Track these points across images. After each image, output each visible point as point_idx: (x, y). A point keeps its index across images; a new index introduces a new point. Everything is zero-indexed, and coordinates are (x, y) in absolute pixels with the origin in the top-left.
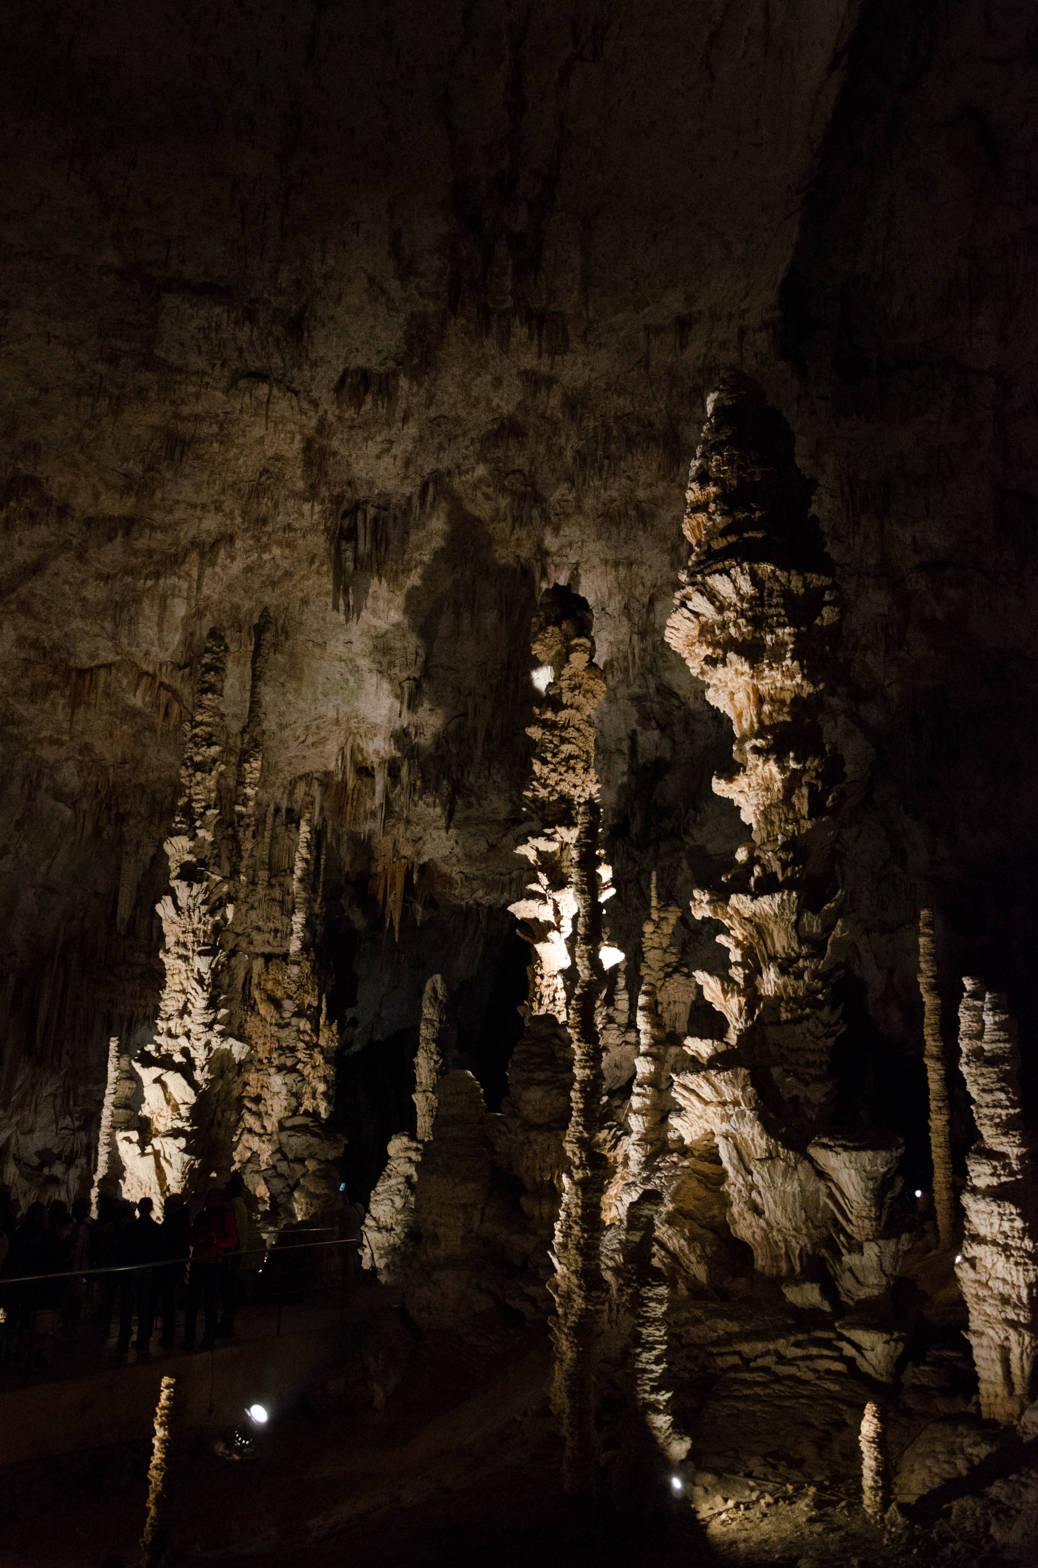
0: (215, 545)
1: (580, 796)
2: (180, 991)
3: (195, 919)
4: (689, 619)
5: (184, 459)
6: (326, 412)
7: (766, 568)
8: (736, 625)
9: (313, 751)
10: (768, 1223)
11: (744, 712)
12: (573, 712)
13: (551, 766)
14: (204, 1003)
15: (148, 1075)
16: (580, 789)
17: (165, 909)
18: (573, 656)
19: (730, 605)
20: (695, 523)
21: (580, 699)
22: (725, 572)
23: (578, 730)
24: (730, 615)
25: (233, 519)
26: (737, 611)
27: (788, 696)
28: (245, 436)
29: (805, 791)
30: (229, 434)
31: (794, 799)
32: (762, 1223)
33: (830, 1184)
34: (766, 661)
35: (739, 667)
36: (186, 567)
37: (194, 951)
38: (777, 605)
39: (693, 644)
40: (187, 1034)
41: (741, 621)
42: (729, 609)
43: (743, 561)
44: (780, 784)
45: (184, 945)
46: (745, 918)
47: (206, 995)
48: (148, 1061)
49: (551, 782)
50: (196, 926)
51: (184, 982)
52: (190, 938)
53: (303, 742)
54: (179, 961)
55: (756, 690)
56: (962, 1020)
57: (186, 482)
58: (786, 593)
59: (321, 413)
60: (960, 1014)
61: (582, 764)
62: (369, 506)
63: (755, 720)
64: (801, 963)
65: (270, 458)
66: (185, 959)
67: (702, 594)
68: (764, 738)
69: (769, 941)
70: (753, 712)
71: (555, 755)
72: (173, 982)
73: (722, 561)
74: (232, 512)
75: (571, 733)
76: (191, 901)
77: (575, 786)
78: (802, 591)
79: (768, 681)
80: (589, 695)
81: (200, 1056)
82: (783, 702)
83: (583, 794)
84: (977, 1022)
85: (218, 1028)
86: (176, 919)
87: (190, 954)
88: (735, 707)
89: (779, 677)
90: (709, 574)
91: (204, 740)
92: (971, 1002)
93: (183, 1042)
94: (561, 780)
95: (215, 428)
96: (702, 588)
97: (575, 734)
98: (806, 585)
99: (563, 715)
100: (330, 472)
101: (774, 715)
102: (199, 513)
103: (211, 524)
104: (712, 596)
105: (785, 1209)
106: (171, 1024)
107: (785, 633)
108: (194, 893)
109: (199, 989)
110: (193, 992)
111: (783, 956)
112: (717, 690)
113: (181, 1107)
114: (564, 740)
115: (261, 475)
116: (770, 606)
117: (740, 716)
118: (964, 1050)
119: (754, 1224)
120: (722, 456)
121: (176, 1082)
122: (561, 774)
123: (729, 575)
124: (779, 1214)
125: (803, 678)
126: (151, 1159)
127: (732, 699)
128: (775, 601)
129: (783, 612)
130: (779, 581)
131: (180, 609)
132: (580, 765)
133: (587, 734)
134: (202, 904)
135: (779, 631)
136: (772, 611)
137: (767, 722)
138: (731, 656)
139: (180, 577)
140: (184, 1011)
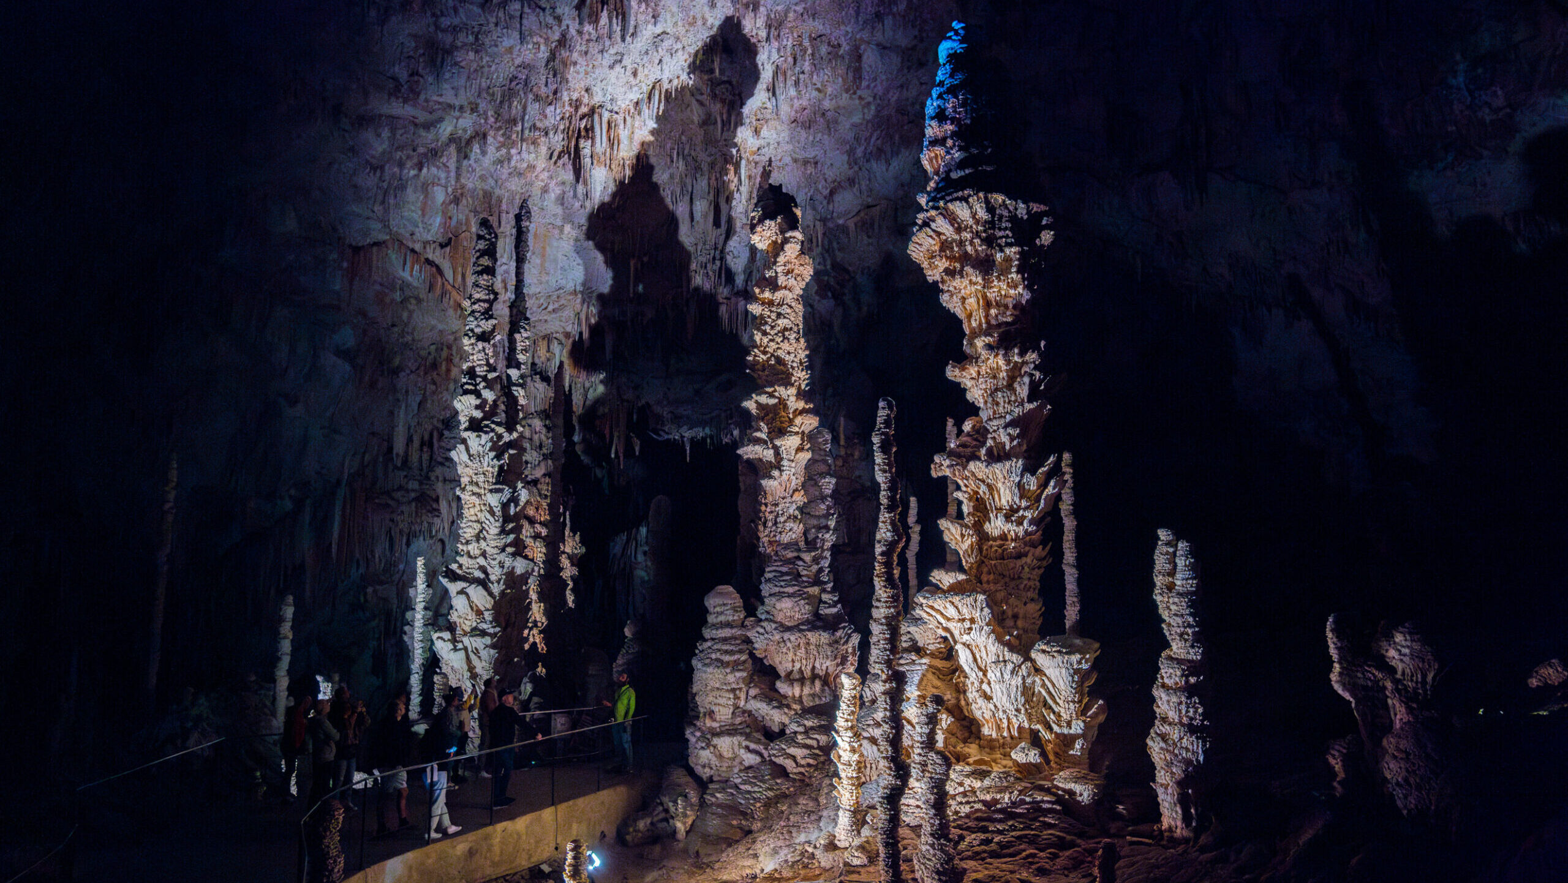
0: (469, 142)
1: (793, 361)
2: (475, 521)
3: (486, 464)
4: (931, 236)
5: (444, 66)
6: (568, 26)
7: (999, 198)
8: (972, 243)
9: (554, 316)
10: (995, 706)
11: (974, 314)
12: (787, 292)
13: (770, 337)
14: (496, 531)
15: (453, 588)
16: (793, 355)
17: (458, 455)
18: (787, 247)
19: (966, 227)
20: (933, 155)
21: (792, 282)
22: (965, 199)
23: (791, 307)
24: (967, 235)
25: (486, 119)
26: (972, 232)
27: (1010, 302)
28: (496, 46)
29: (1026, 380)
30: (483, 44)
31: (1016, 385)
32: (991, 706)
33: (1044, 678)
34: (995, 274)
35: (974, 279)
36: (444, 159)
37: (485, 489)
38: (1006, 229)
39: (933, 257)
40: (484, 554)
41: (977, 241)
42: (965, 230)
43: (978, 192)
44: (1005, 374)
45: (477, 484)
46: (979, 480)
47: (498, 524)
48: (454, 577)
49: (770, 350)
50: (485, 469)
51: (479, 514)
52: (481, 478)
53: (546, 308)
54: (474, 497)
55: (985, 297)
56: (1157, 562)
57: (446, 86)
58: (1014, 218)
59: (564, 27)
60: (1155, 557)
61: (795, 335)
62: (604, 110)
63: (983, 321)
64: (1021, 513)
65: (519, 66)
66: (479, 495)
67: (945, 217)
68: (992, 336)
69: (996, 496)
70: (982, 313)
71: (772, 327)
72: (469, 513)
73: (963, 191)
74: (485, 113)
75: (785, 310)
76: (480, 448)
77: (789, 353)
78: (1025, 217)
79: (995, 290)
80: (799, 278)
81: (495, 573)
82: (1006, 307)
83: (795, 360)
84: (1169, 563)
85: (510, 550)
86: (470, 463)
87: (482, 491)
88: (966, 309)
89: (1005, 287)
90: (951, 201)
91: (483, 314)
92: (1165, 549)
93: (481, 561)
94: (778, 348)
95: (471, 38)
96: (944, 212)
97: (789, 311)
98: (1029, 212)
99: (779, 295)
100: (570, 79)
101: (1000, 317)
102: (457, 114)
103: (467, 123)
104: (952, 219)
105: (1009, 696)
106: (470, 547)
107: (1012, 251)
108: (483, 442)
109: (492, 519)
110: (487, 522)
111: (1008, 508)
112: (952, 296)
113: (485, 613)
114: (779, 315)
115: (511, 81)
116: (1000, 229)
117: (970, 316)
118: (1158, 584)
119: (984, 707)
120: (958, 100)
121: (478, 595)
122: (778, 343)
123: (967, 202)
124: (1004, 699)
125: (1024, 289)
126: (462, 654)
127: (963, 303)
128: (1004, 225)
129: (1010, 235)
130: (1008, 209)
131: (440, 196)
132: (793, 336)
133: (797, 310)
134: (490, 450)
135: (1007, 251)
136: (1001, 234)
137: (993, 322)
138: (968, 269)
139: (438, 168)
140: (478, 538)
